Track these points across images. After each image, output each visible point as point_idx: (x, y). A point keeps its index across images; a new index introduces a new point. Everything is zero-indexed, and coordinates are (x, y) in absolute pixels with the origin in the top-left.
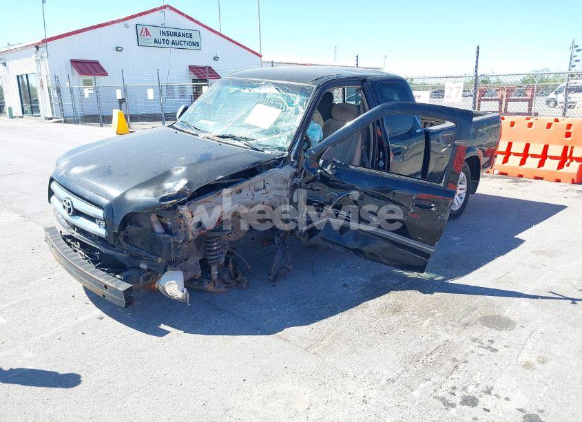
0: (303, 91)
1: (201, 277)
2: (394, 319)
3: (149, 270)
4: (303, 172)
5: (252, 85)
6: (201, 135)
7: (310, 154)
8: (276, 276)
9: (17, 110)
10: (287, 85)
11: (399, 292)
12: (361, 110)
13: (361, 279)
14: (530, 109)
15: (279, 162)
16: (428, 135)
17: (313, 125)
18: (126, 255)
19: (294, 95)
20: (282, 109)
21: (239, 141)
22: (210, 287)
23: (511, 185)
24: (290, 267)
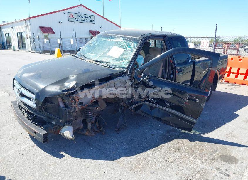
0: (135, 41)
1: (83, 128)
2: (176, 154)
3: (56, 125)
4: (134, 79)
5: (112, 37)
6: (87, 60)
7: (138, 71)
8: (119, 129)
9: (17, 47)
10: (127, 37)
11: (178, 140)
12: (163, 50)
13: (160, 132)
14: (237, 53)
15: (122, 74)
16: (194, 63)
17: (139, 57)
18: (45, 117)
19: (131, 42)
20: (125, 49)
21: (104, 63)
22: (86, 133)
23: (231, 87)
24: (126, 125)
